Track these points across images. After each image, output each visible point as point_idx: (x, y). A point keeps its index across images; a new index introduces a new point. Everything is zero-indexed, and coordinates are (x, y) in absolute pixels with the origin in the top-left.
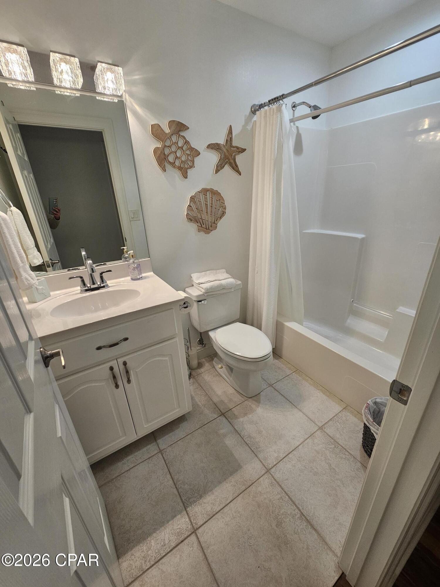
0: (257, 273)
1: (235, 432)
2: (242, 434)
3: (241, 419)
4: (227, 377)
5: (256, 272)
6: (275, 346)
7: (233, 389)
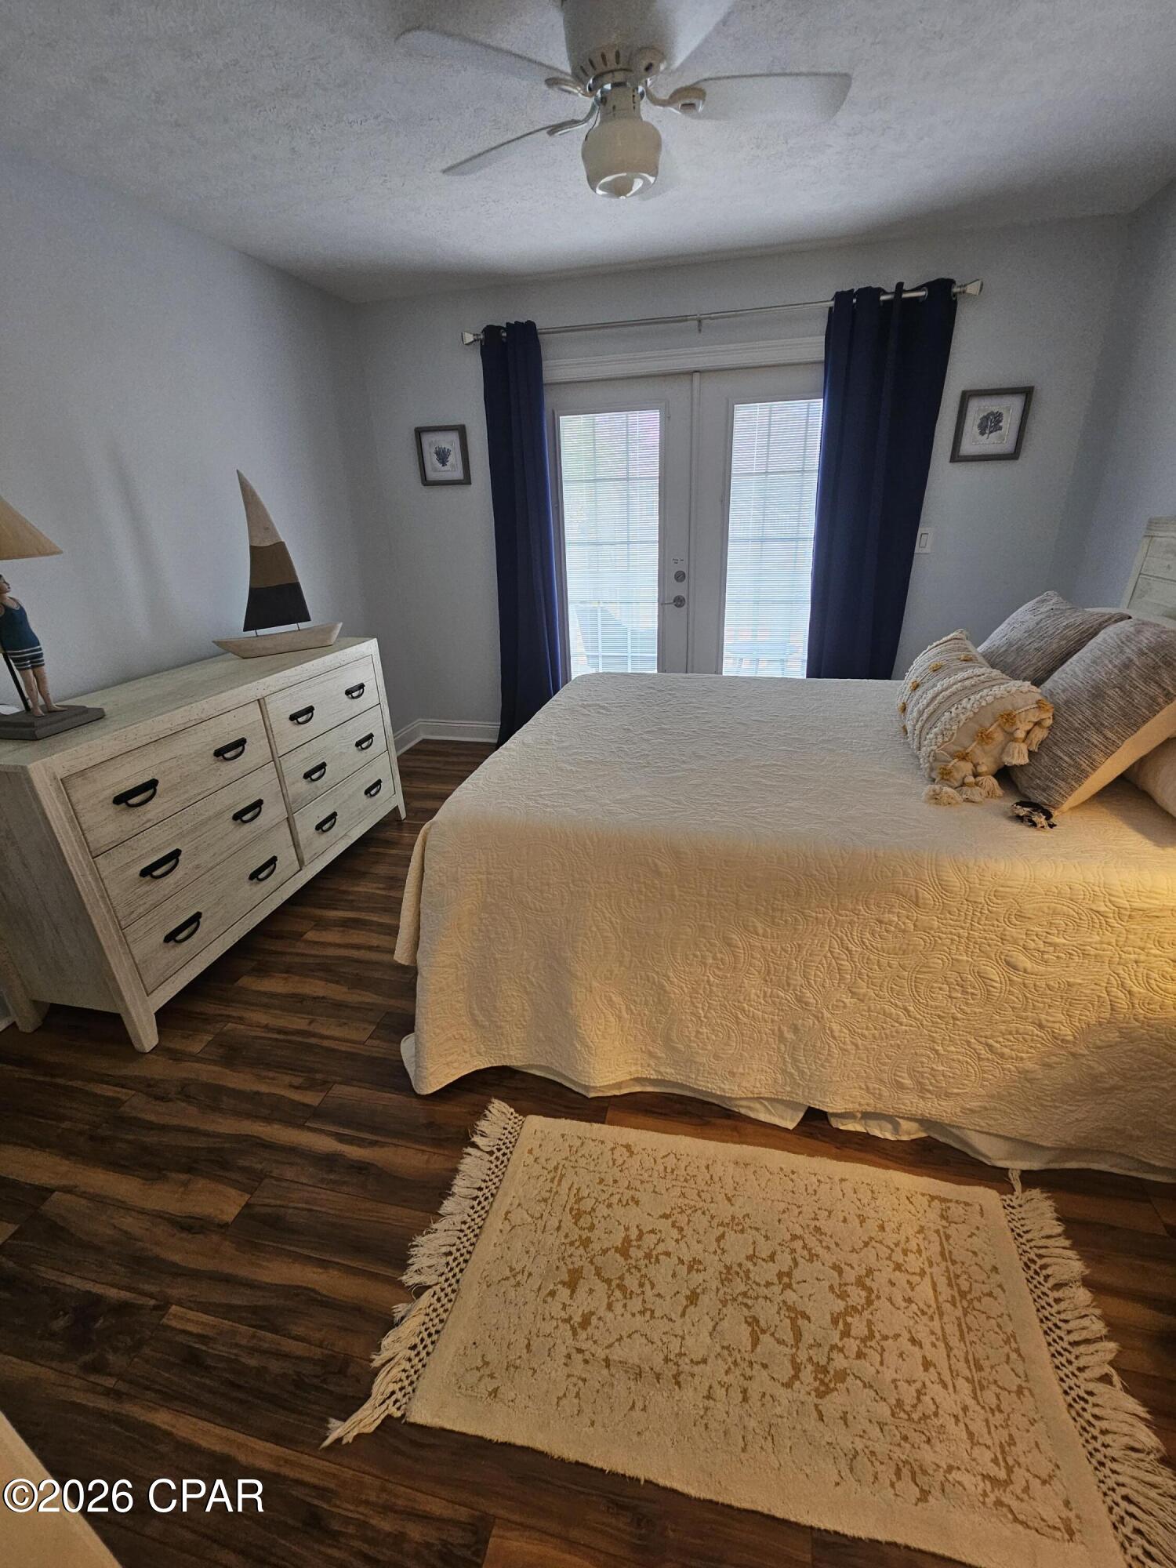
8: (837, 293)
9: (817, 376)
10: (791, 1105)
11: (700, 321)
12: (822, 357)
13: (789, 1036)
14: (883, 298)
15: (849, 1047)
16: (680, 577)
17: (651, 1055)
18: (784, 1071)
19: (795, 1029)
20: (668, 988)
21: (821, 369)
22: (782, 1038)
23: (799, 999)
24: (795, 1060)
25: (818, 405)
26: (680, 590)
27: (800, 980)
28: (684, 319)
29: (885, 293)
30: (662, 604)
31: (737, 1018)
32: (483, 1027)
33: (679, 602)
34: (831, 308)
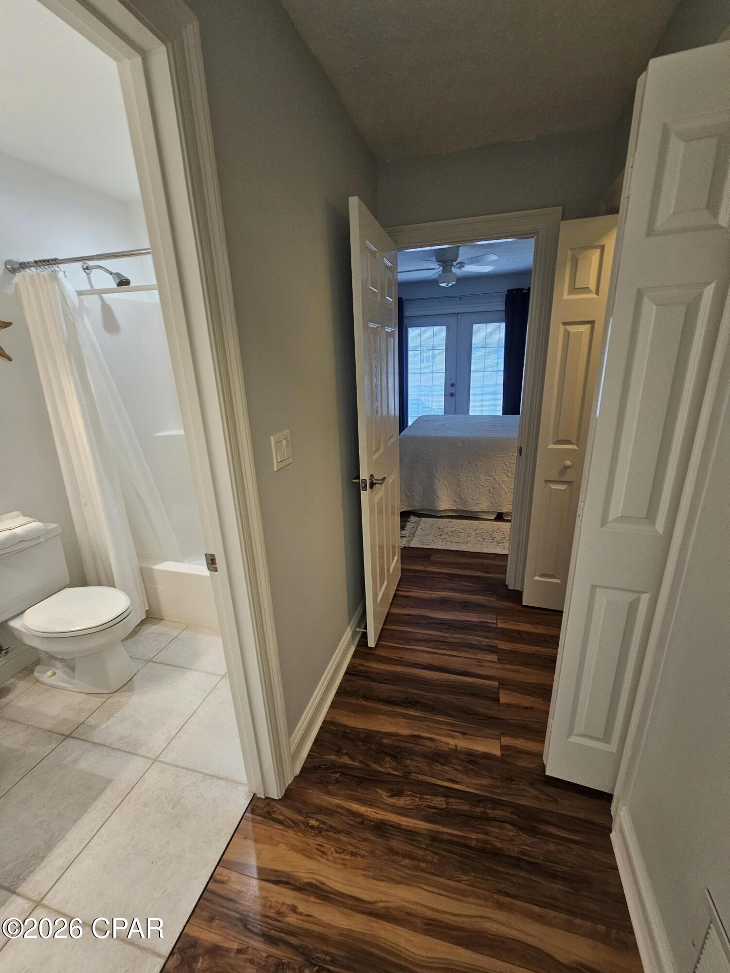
0: (86, 505)
1: (96, 746)
2: (108, 743)
3: (104, 726)
4: (68, 683)
5: (83, 505)
6: (150, 608)
7: (84, 694)
8: (509, 291)
9: (503, 315)
10: (492, 513)
11: (461, 297)
12: (503, 308)
13: (492, 490)
14: (524, 291)
15: (507, 492)
16: (453, 385)
17: (455, 501)
18: (491, 502)
19: (493, 488)
20: (460, 479)
21: (504, 312)
22: (490, 492)
23: (494, 479)
24: (494, 498)
25: (503, 325)
26: (453, 390)
27: (494, 474)
28: (455, 297)
29: (525, 290)
30: (445, 395)
31: (478, 486)
32: (408, 496)
33: (452, 395)
34: (506, 295)
